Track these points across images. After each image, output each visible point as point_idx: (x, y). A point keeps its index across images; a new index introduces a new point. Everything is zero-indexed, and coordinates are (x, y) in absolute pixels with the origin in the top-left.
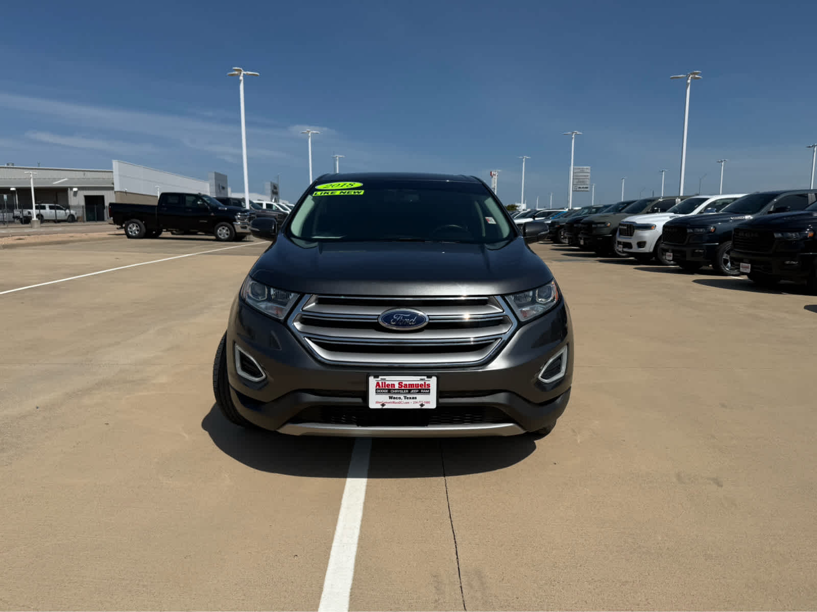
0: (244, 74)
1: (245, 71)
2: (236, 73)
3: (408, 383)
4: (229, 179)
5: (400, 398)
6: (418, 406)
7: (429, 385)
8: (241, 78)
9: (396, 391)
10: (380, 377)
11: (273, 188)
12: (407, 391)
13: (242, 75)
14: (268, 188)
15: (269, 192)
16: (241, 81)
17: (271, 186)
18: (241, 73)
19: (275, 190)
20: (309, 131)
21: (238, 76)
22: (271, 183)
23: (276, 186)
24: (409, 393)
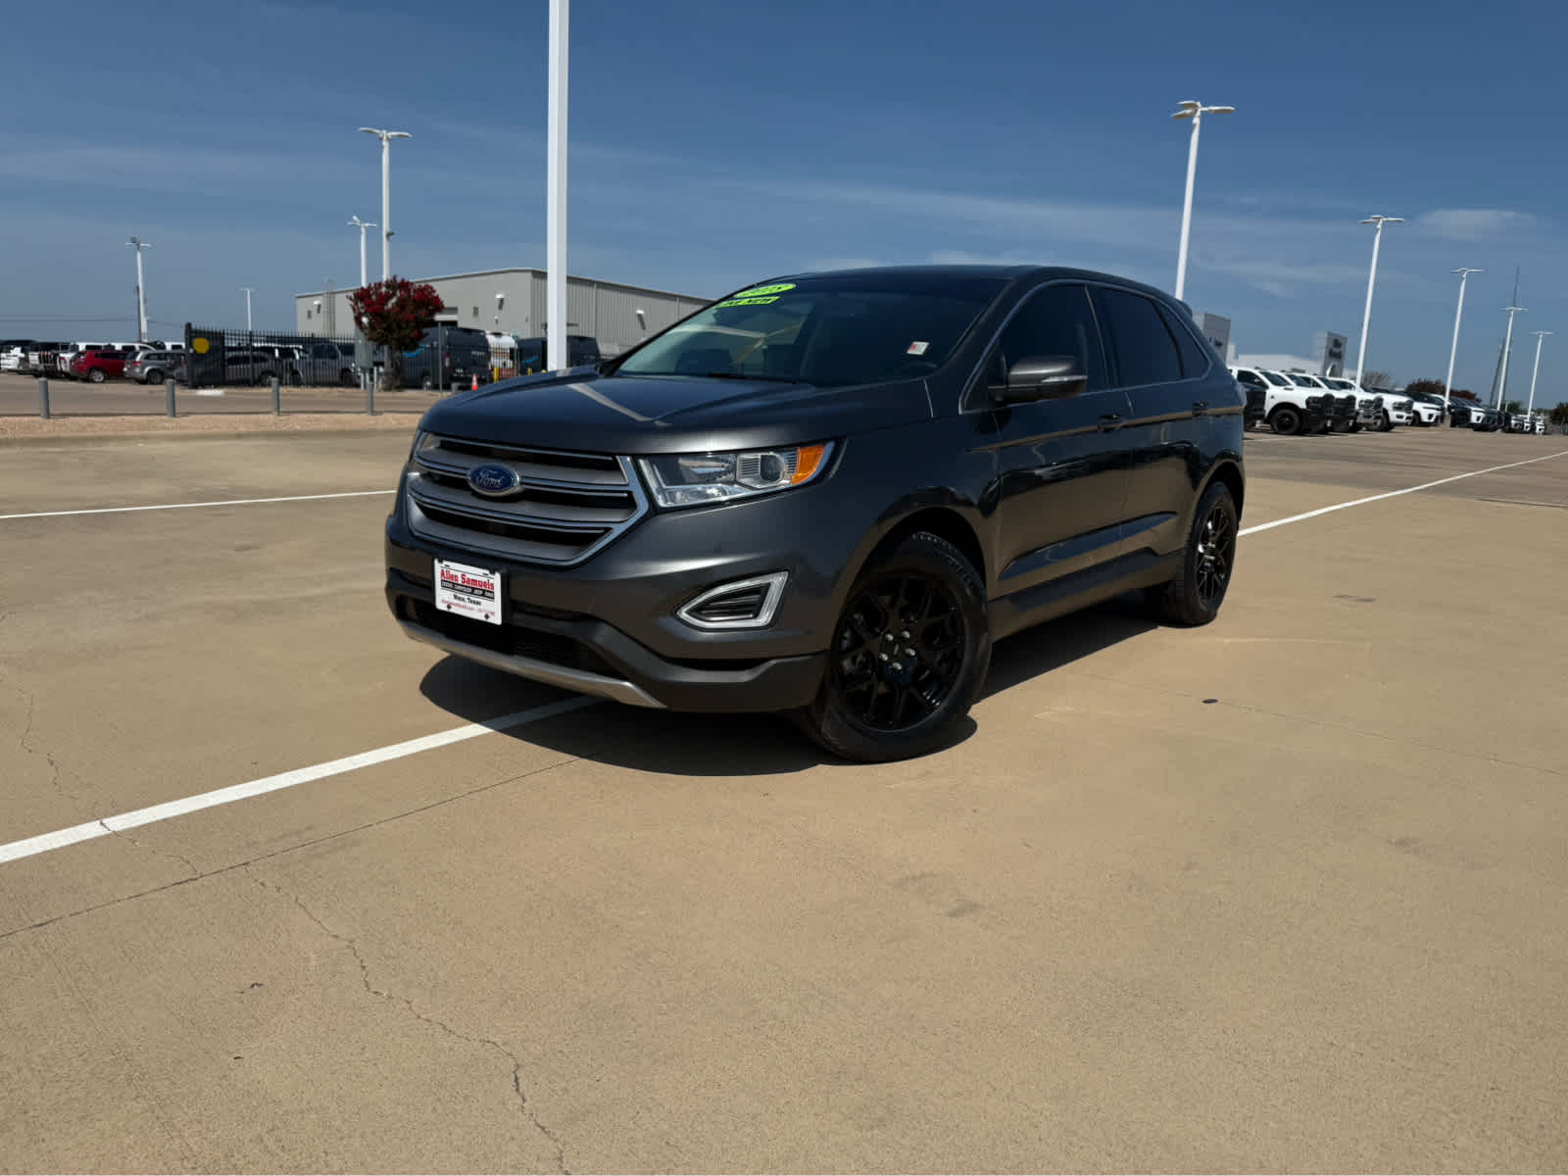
0: (1202, 112)
1: (1203, 106)
2: (1188, 111)
3: (471, 577)
4: (1232, 323)
5: (463, 600)
6: (480, 617)
7: (492, 585)
8: (1196, 120)
9: (459, 588)
10: (445, 563)
11: (1331, 346)
12: (470, 590)
13: (1198, 114)
14: (1321, 344)
15: (1322, 352)
16: (1195, 125)
17: (1328, 339)
18: (1196, 111)
19: (1335, 350)
20: (1379, 219)
21: (1192, 116)
22: (1330, 334)
23: (1341, 341)
24: (472, 593)
